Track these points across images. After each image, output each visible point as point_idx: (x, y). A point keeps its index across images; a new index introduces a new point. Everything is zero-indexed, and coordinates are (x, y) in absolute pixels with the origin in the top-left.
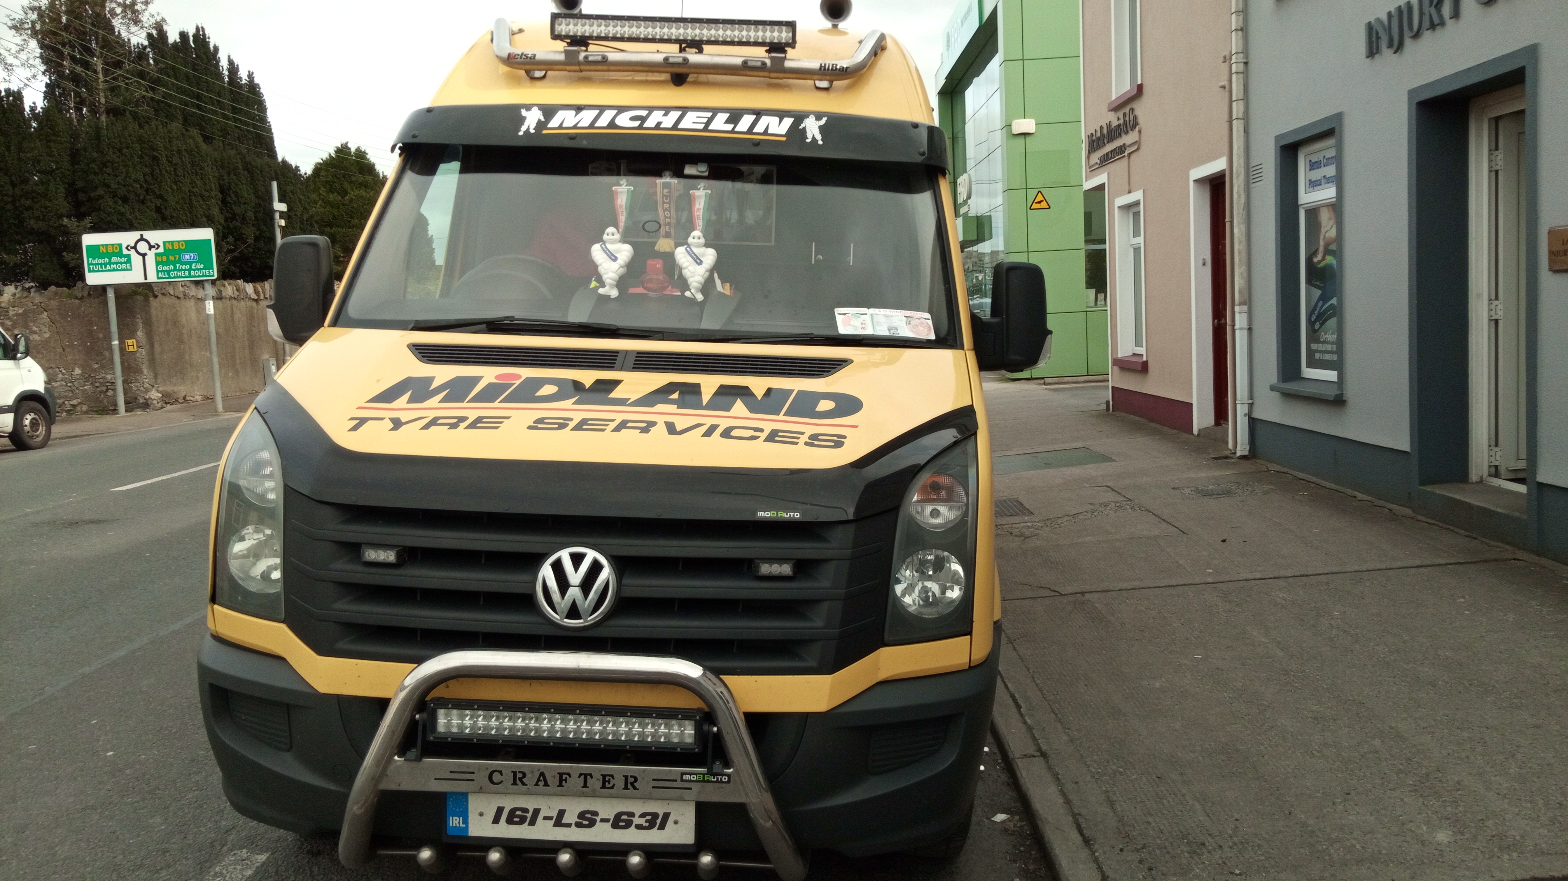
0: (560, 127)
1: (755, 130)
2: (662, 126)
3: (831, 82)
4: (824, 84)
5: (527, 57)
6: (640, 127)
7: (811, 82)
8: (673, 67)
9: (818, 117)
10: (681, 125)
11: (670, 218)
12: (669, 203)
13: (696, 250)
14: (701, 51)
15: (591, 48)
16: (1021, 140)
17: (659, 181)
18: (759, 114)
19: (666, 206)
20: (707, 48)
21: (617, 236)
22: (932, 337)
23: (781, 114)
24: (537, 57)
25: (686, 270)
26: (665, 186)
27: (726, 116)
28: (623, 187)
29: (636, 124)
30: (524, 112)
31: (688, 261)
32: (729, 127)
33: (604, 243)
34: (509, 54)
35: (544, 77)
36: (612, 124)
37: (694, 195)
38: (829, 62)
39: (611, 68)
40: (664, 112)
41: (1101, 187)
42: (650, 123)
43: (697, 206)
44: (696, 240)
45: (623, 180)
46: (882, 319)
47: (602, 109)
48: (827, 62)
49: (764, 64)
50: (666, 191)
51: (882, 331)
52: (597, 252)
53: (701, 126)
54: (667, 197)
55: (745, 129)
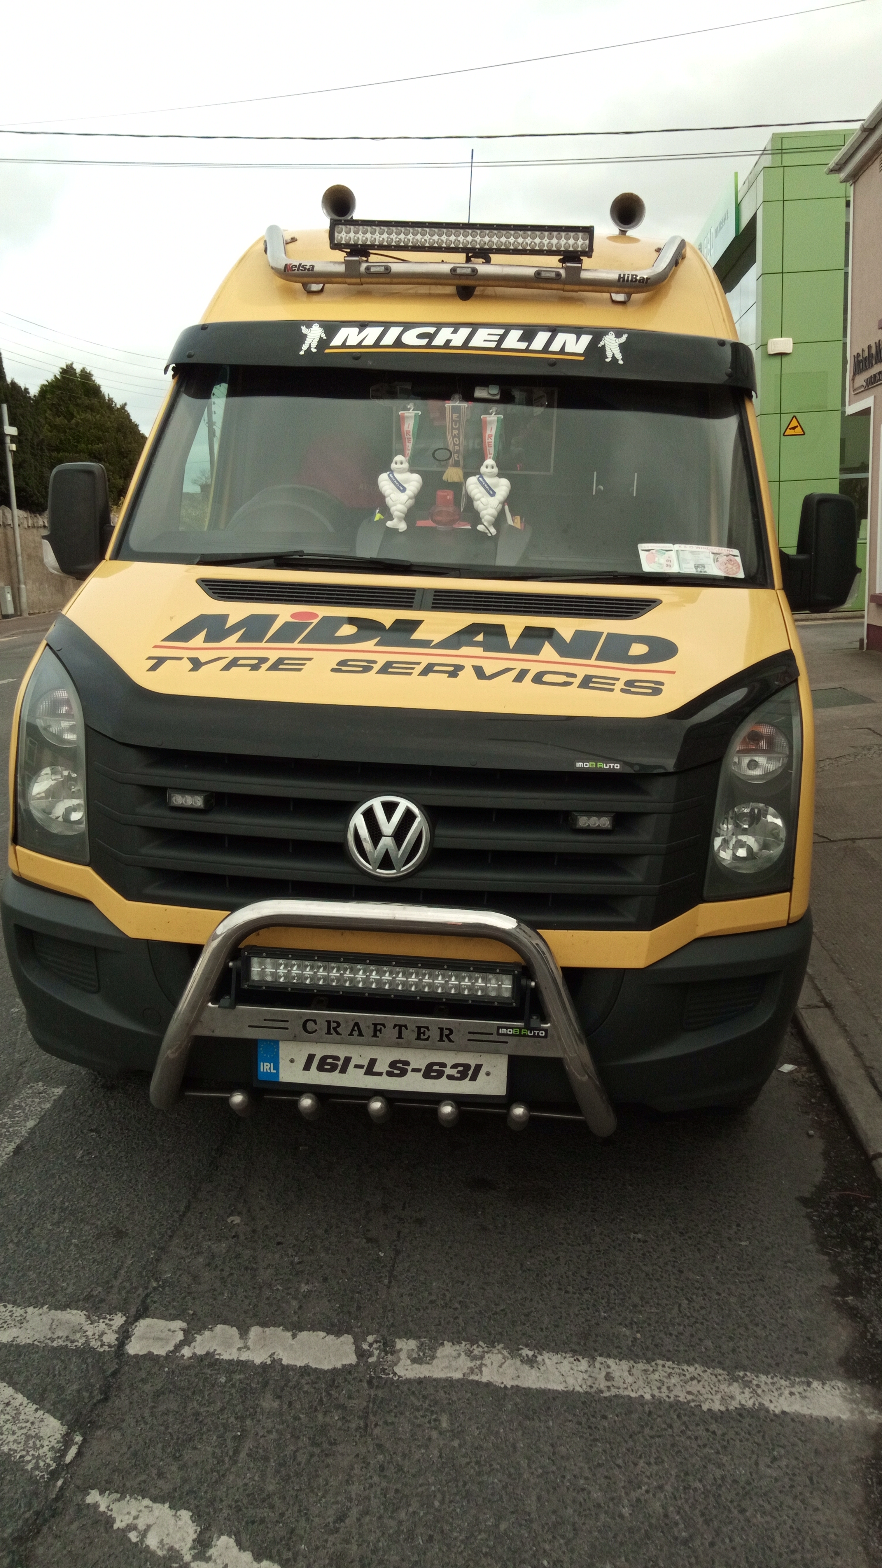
0: (344, 345)
1: (551, 349)
2: (451, 344)
3: (629, 295)
4: (620, 297)
5: (305, 269)
6: (428, 345)
7: (607, 295)
8: (460, 279)
9: (619, 333)
10: (473, 343)
11: (459, 445)
12: (458, 429)
13: (489, 480)
14: (488, 261)
15: (372, 258)
16: (777, 360)
17: (449, 404)
18: (554, 330)
19: (455, 432)
20: (494, 257)
21: (406, 465)
22: (741, 575)
23: (578, 331)
24: (316, 269)
25: (478, 502)
26: (455, 410)
27: (519, 333)
28: (410, 412)
29: (424, 342)
30: (304, 330)
31: (480, 492)
32: (523, 345)
33: (392, 472)
34: (286, 265)
35: (322, 290)
36: (398, 343)
37: (486, 422)
38: (628, 272)
39: (394, 280)
40: (453, 329)
41: (866, 412)
42: (439, 341)
43: (488, 432)
44: (489, 470)
45: (411, 405)
46: (689, 556)
47: (387, 325)
48: (627, 273)
49: (558, 275)
50: (455, 416)
51: (689, 569)
52: (384, 482)
53: (493, 345)
54: (456, 422)
55: (540, 348)
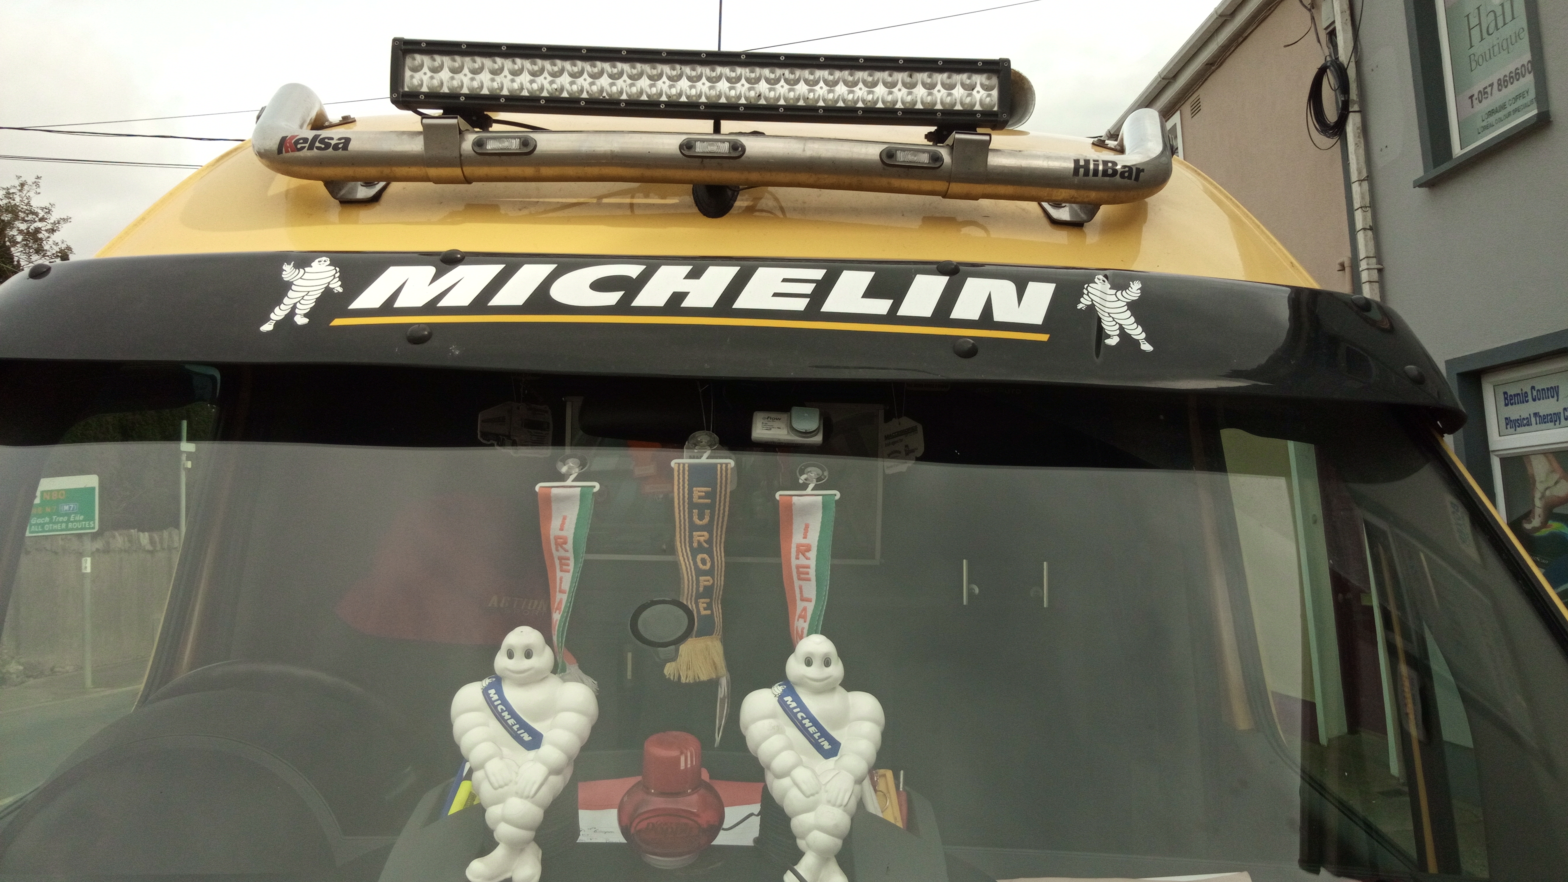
1: (956, 314)
2: (687, 303)
4: (1068, 212)
6: (623, 307)
7: (1040, 207)
8: (703, 167)
9: (1118, 280)
10: (742, 302)
13: (815, 705)
17: (680, 459)
18: (955, 271)
19: (701, 537)
24: (354, 145)
26: (699, 475)
28: (569, 482)
29: (612, 298)
30: (288, 272)
33: (497, 685)
35: (376, 199)
36: (540, 301)
37: (789, 507)
39: (546, 171)
40: (688, 269)
42: (652, 296)
43: (797, 539)
44: (815, 671)
45: (571, 461)
47: (510, 261)
48: (1090, 158)
49: (933, 161)
50: (699, 492)
52: (469, 716)
53: (800, 305)
54: (701, 508)
55: (927, 311)
